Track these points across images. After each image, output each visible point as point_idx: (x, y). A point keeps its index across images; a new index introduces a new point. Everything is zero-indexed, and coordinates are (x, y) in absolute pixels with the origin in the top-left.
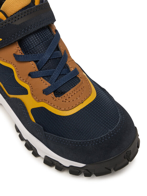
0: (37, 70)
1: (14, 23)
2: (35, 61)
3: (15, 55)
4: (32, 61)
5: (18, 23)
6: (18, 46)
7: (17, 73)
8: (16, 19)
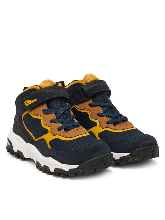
0: (55, 118)
1: (45, 91)
2: (55, 113)
3: (44, 111)
4: (53, 113)
5: (47, 91)
6: (46, 106)
7: (43, 121)
8: (47, 89)
